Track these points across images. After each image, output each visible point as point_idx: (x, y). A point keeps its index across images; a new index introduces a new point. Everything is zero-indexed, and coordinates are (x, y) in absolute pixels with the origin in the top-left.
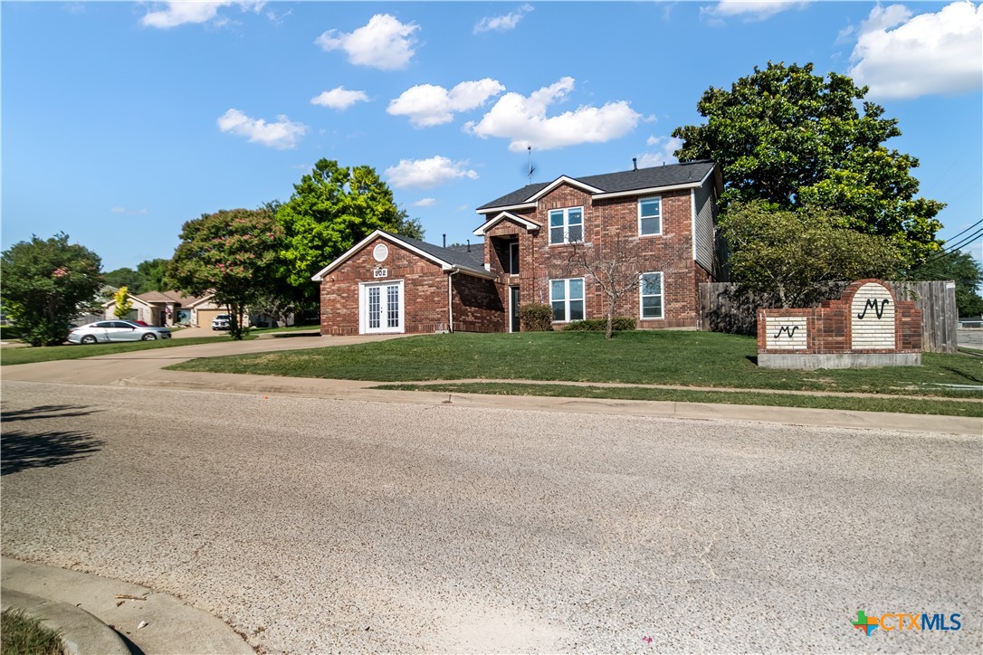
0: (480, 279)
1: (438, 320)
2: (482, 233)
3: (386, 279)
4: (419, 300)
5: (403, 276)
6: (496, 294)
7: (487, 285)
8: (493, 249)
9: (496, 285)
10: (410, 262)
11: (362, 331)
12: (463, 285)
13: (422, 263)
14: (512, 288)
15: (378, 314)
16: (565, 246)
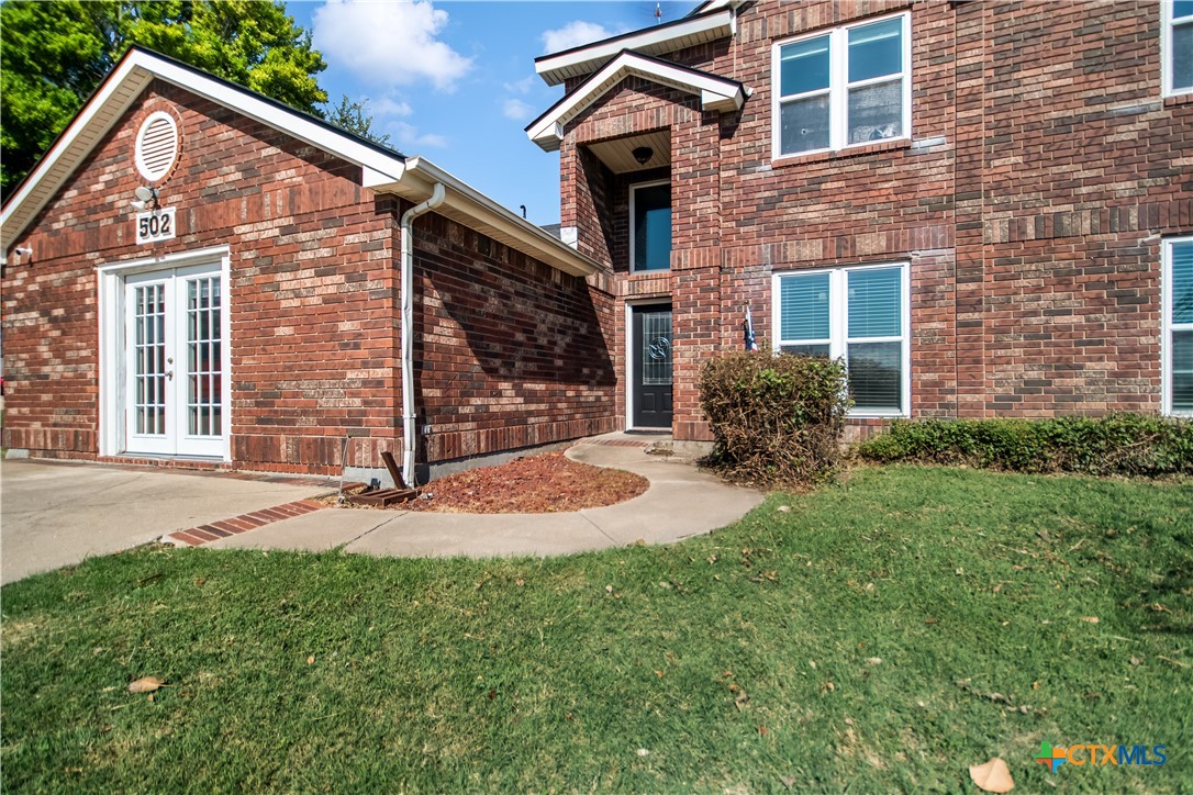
0: (544, 268)
1: (354, 419)
2: (551, 131)
3: (175, 247)
4: (283, 331)
5: (226, 234)
6: (593, 321)
7: (568, 290)
8: (585, 188)
9: (594, 295)
10: (248, 170)
11: (108, 445)
12: (477, 276)
13: (290, 174)
14: (636, 309)
15: (162, 380)
16: (833, 158)
